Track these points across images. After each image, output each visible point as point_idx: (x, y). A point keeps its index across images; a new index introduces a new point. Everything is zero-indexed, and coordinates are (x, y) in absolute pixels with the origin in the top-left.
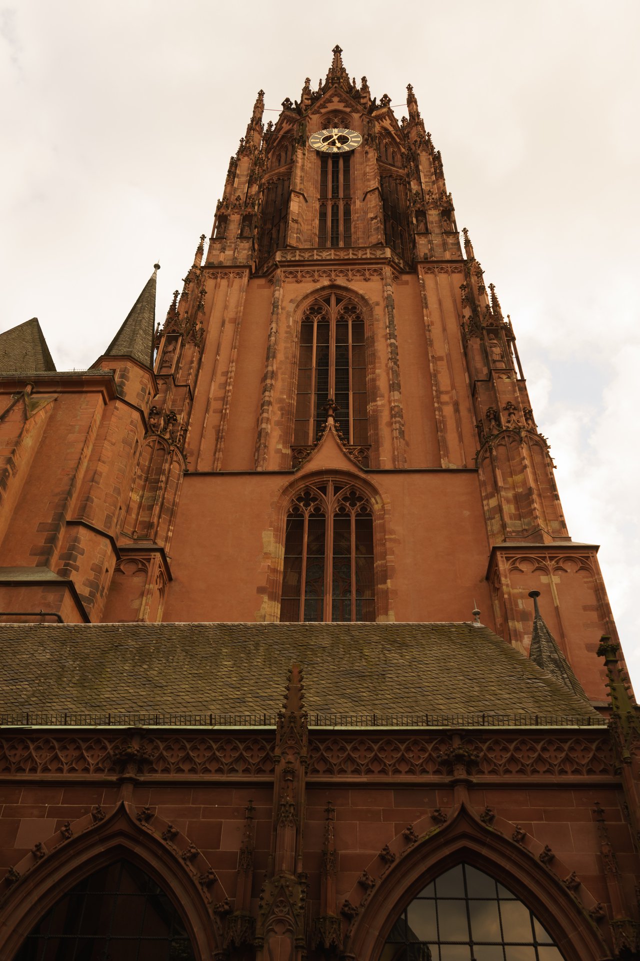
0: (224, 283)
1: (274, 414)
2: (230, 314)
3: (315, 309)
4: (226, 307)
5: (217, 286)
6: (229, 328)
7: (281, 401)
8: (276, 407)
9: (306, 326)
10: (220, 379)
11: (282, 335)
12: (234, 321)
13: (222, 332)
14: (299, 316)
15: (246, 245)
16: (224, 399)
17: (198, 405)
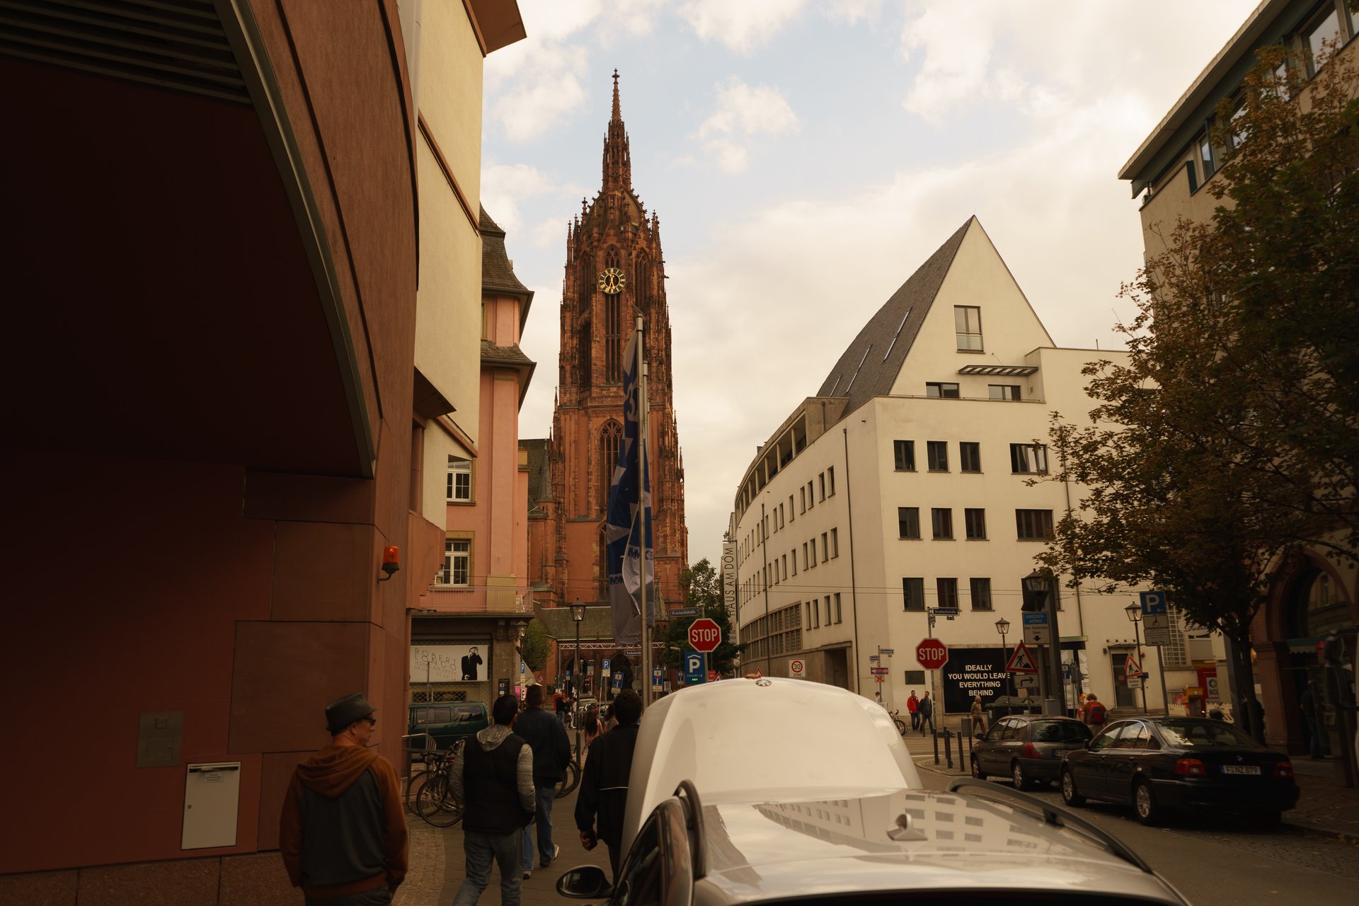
0: (568, 417)
1: (592, 493)
2: (573, 438)
3: (605, 431)
4: (570, 434)
5: (565, 419)
6: (573, 445)
7: (594, 486)
8: (593, 488)
9: (602, 440)
10: (573, 475)
11: (593, 451)
12: (575, 442)
13: (570, 449)
14: (598, 437)
15: (574, 390)
16: (575, 485)
17: (567, 489)
